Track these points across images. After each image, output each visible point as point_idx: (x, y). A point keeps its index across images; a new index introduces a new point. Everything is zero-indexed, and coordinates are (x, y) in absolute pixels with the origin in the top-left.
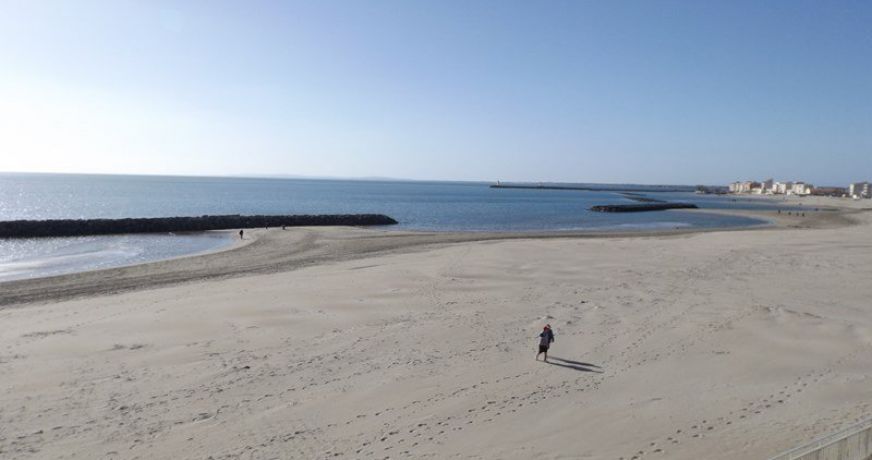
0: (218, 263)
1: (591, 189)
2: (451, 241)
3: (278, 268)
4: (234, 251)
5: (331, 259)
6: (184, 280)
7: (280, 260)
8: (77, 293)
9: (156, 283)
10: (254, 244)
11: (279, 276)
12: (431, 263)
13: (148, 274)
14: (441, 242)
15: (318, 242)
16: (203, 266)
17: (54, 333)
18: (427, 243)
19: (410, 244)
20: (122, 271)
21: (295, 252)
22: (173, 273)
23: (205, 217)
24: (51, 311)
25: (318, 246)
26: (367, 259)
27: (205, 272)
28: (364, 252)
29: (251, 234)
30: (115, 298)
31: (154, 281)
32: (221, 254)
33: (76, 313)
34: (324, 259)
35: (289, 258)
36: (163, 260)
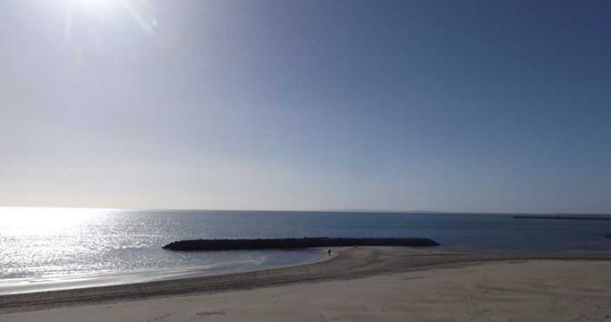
0: (313, 271)
1: (604, 219)
2: (484, 260)
3: (354, 276)
4: (324, 262)
5: (390, 271)
6: (292, 282)
7: (354, 270)
8: (228, 287)
9: (274, 283)
10: (337, 258)
11: (354, 282)
12: (467, 277)
13: (270, 276)
14: (475, 260)
15: (381, 257)
16: (303, 273)
17: (215, 313)
18: (464, 261)
19: (450, 262)
20: (254, 273)
21: (365, 265)
22: (285, 276)
23: (305, 238)
24: (213, 299)
25: (381, 261)
26: (417, 272)
27: (305, 277)
28: (415, 266)
29: (336, 251)
30: (248, 292)
31: (274, 282)
32: (315, 265)
33: (227, 301)
34: (386, 271)
35: (360, 269)
36: (278, 267)
